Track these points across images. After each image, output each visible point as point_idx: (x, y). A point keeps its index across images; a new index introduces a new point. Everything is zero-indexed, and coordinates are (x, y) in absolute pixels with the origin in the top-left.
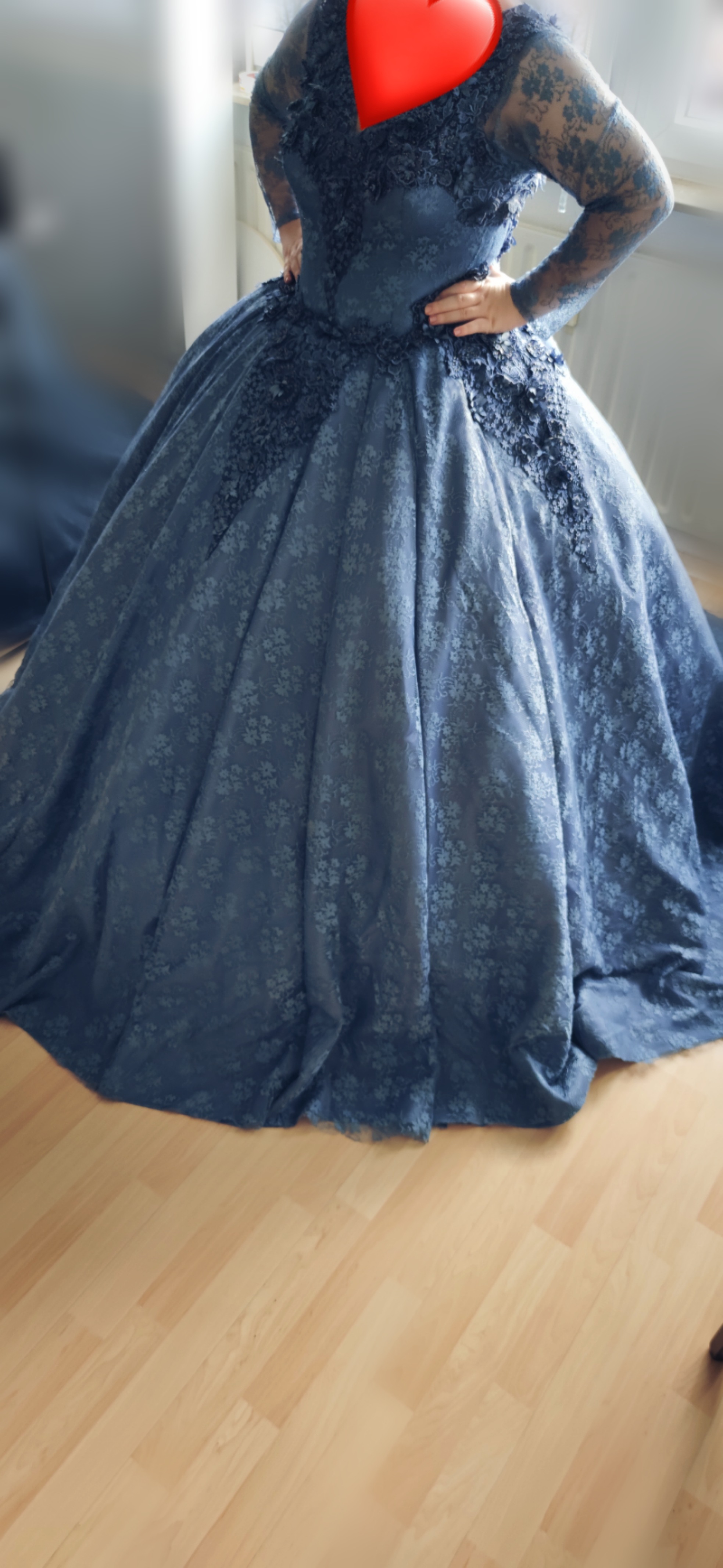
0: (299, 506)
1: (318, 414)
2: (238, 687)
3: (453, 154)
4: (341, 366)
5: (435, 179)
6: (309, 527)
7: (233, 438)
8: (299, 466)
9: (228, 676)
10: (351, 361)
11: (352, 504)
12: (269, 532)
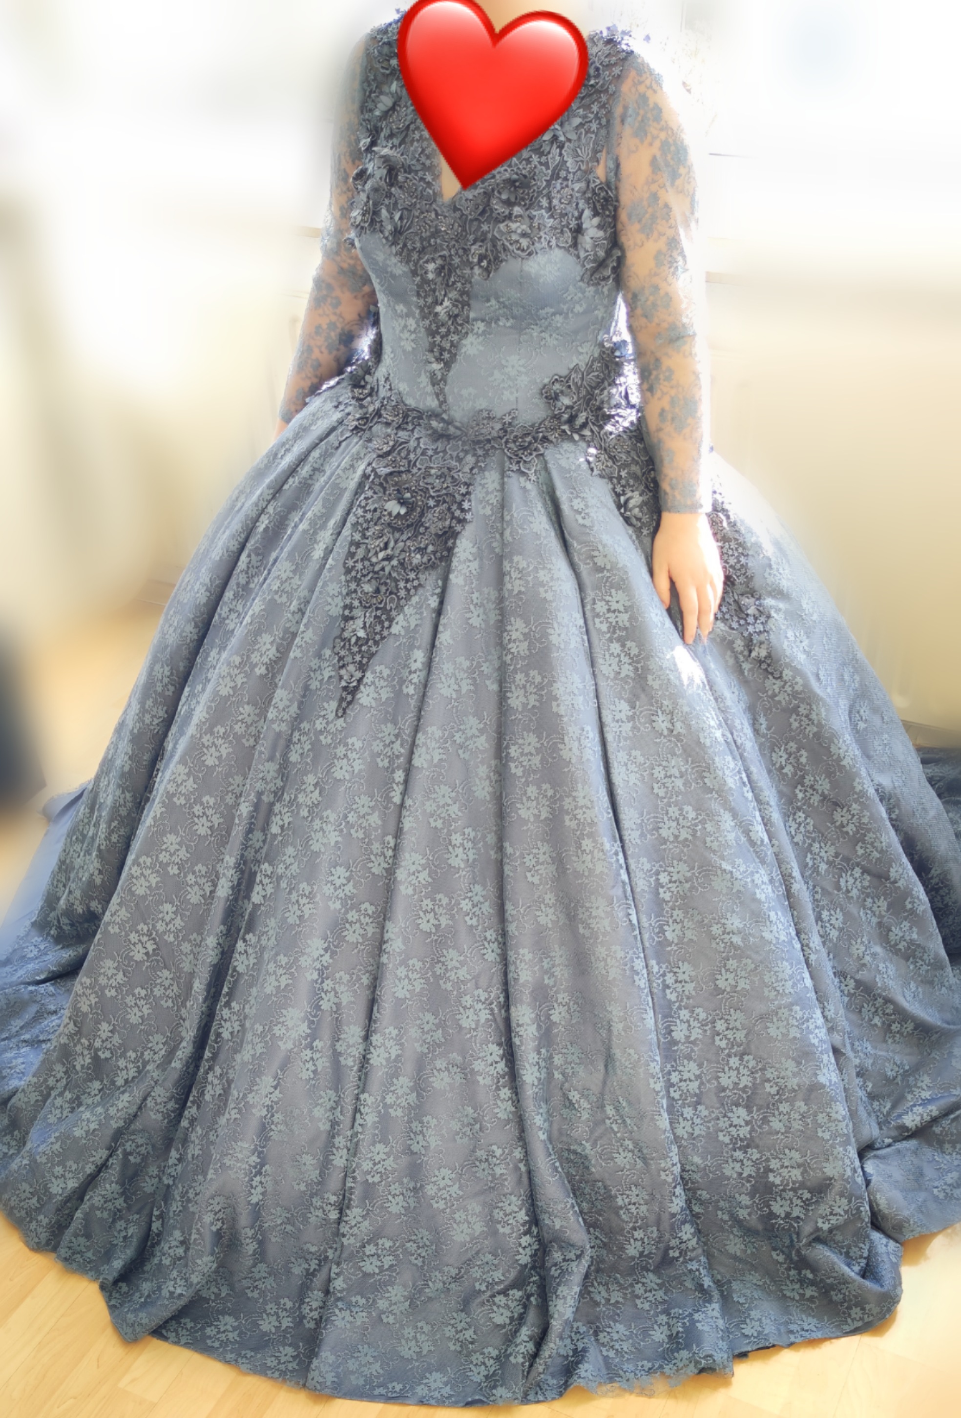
0: (444, 637)
1: (450, 527)
2: (403, 864)
3: (569, 208)
4: (467, 469)
5: (554, 243)
6: (461, 659)
7: (348, 571)
8: (438, 591)
9: (390, 853)
10: (477, 462)
11: (509, 628)
12: (415, 672)
